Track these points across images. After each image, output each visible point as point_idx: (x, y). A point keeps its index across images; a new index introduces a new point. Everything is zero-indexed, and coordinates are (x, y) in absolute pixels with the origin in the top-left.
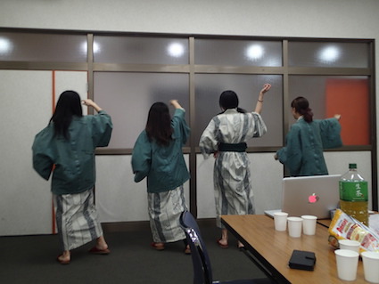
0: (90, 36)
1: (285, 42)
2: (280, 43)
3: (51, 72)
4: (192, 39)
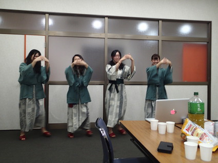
1: (160, 22)
2: (157, 22)
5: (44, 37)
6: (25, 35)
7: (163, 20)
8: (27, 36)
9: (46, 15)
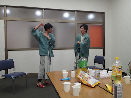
2: (74, 12)
5: (4, 21)
7: (78, 11)
9: (5, 7)
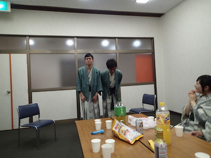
0: (28, 37)
1: (117, 39)
2: (114, 40)
3: (9, 55)
4: (75, 38)
5: (26, 54)
6: (10, 54)
7: (119, 38)
8: (11, 54)
